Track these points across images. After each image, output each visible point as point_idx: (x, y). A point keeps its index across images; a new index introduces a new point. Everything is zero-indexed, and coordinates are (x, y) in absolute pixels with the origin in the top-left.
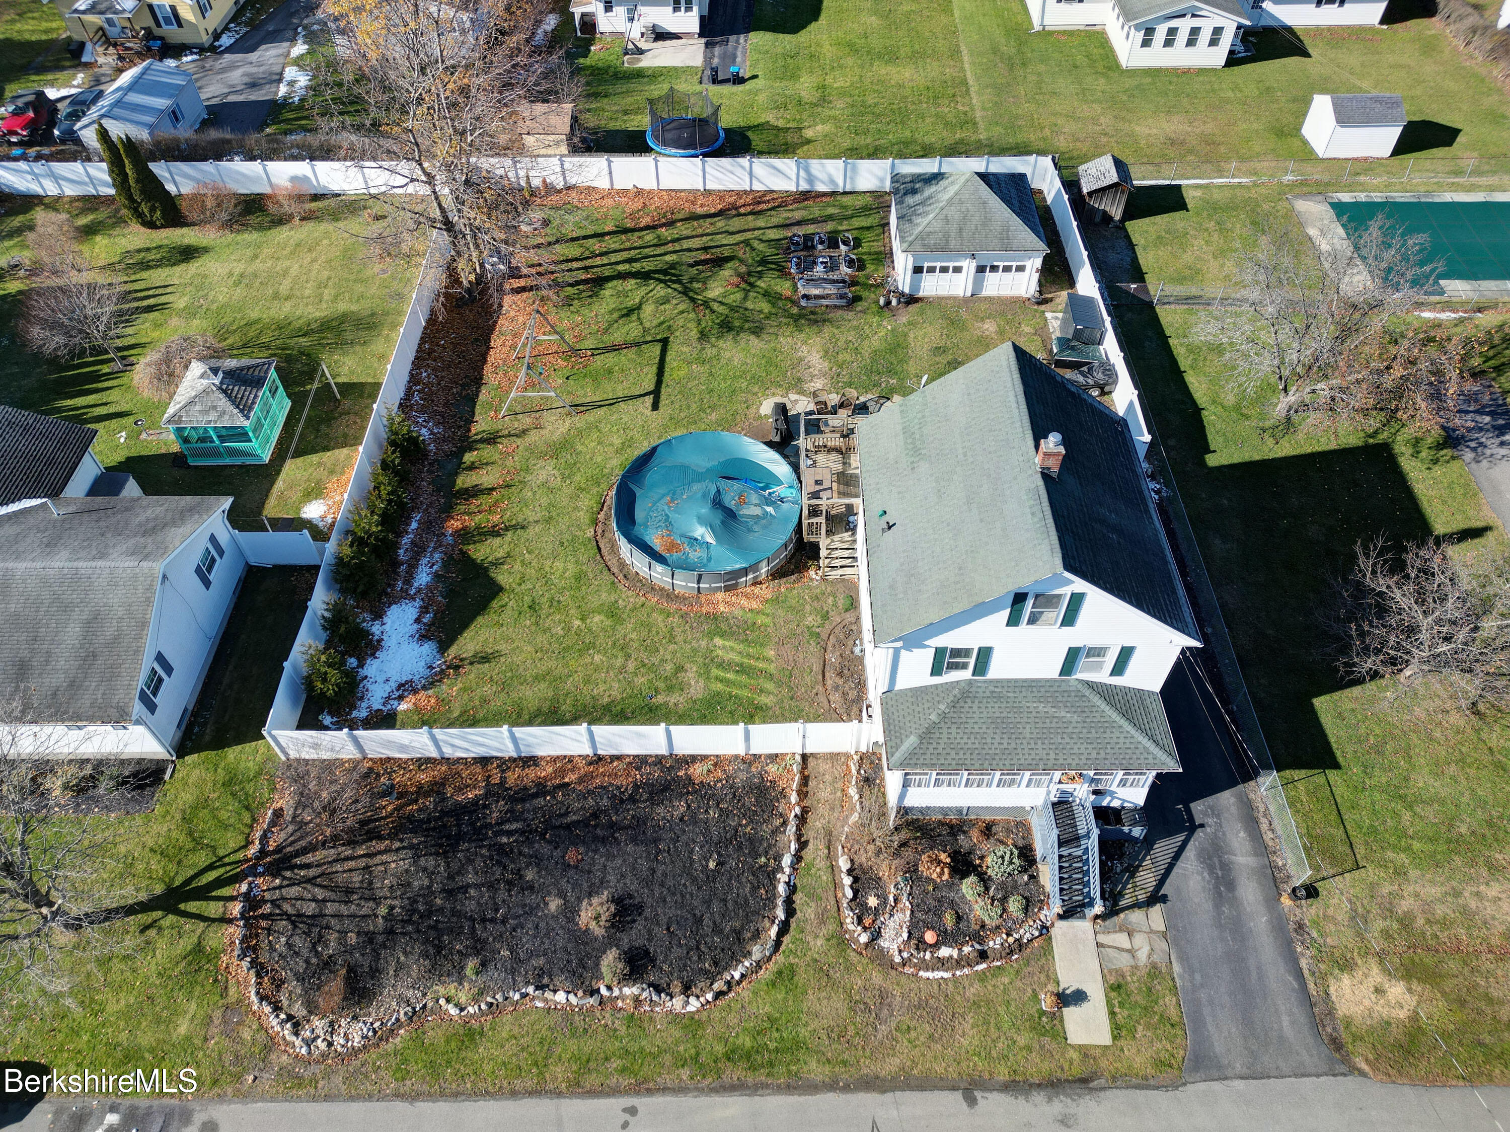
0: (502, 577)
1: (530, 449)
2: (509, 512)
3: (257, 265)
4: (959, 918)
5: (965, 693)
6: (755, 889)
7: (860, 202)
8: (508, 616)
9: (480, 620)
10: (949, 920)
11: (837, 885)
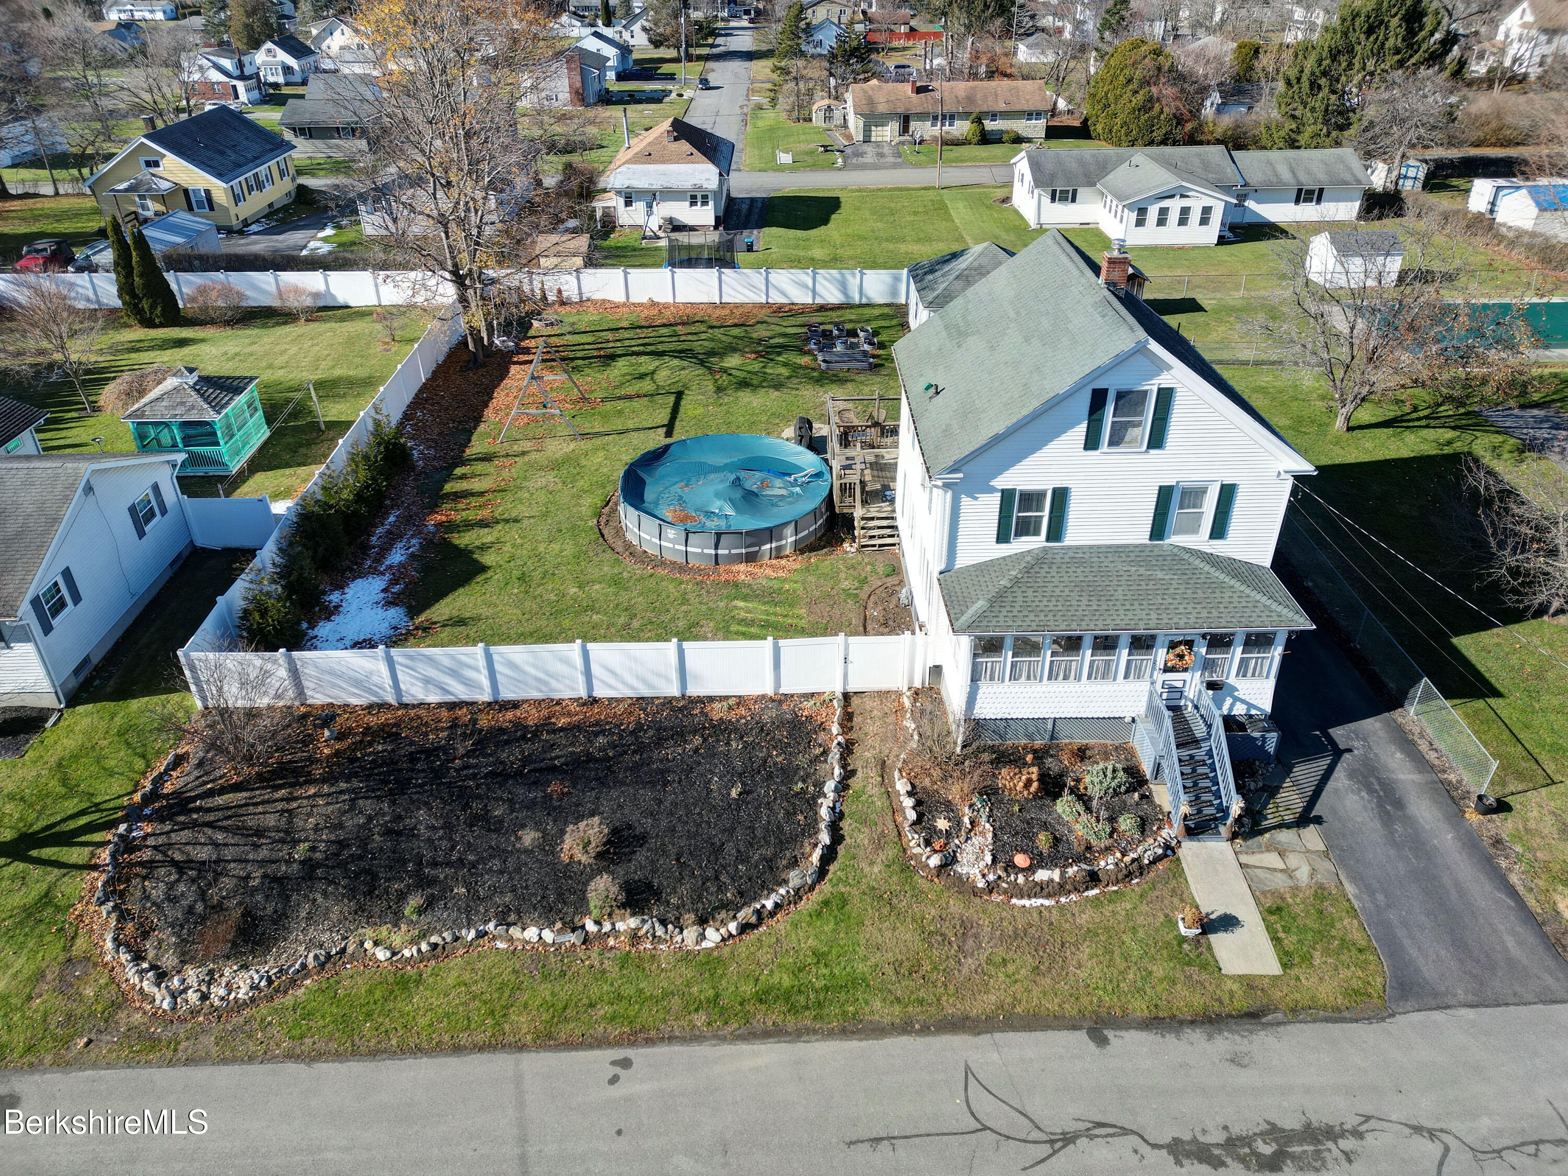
0: (487, 559)
1: (531, 465)
2: (503, 507)
4: (1057, 841)
5: (1040, 559)
6: (790, 815)
7: (877, 312)
8: (490, 587)
9: (461, 590)
10: (1043, 840)
11: (895, 810)
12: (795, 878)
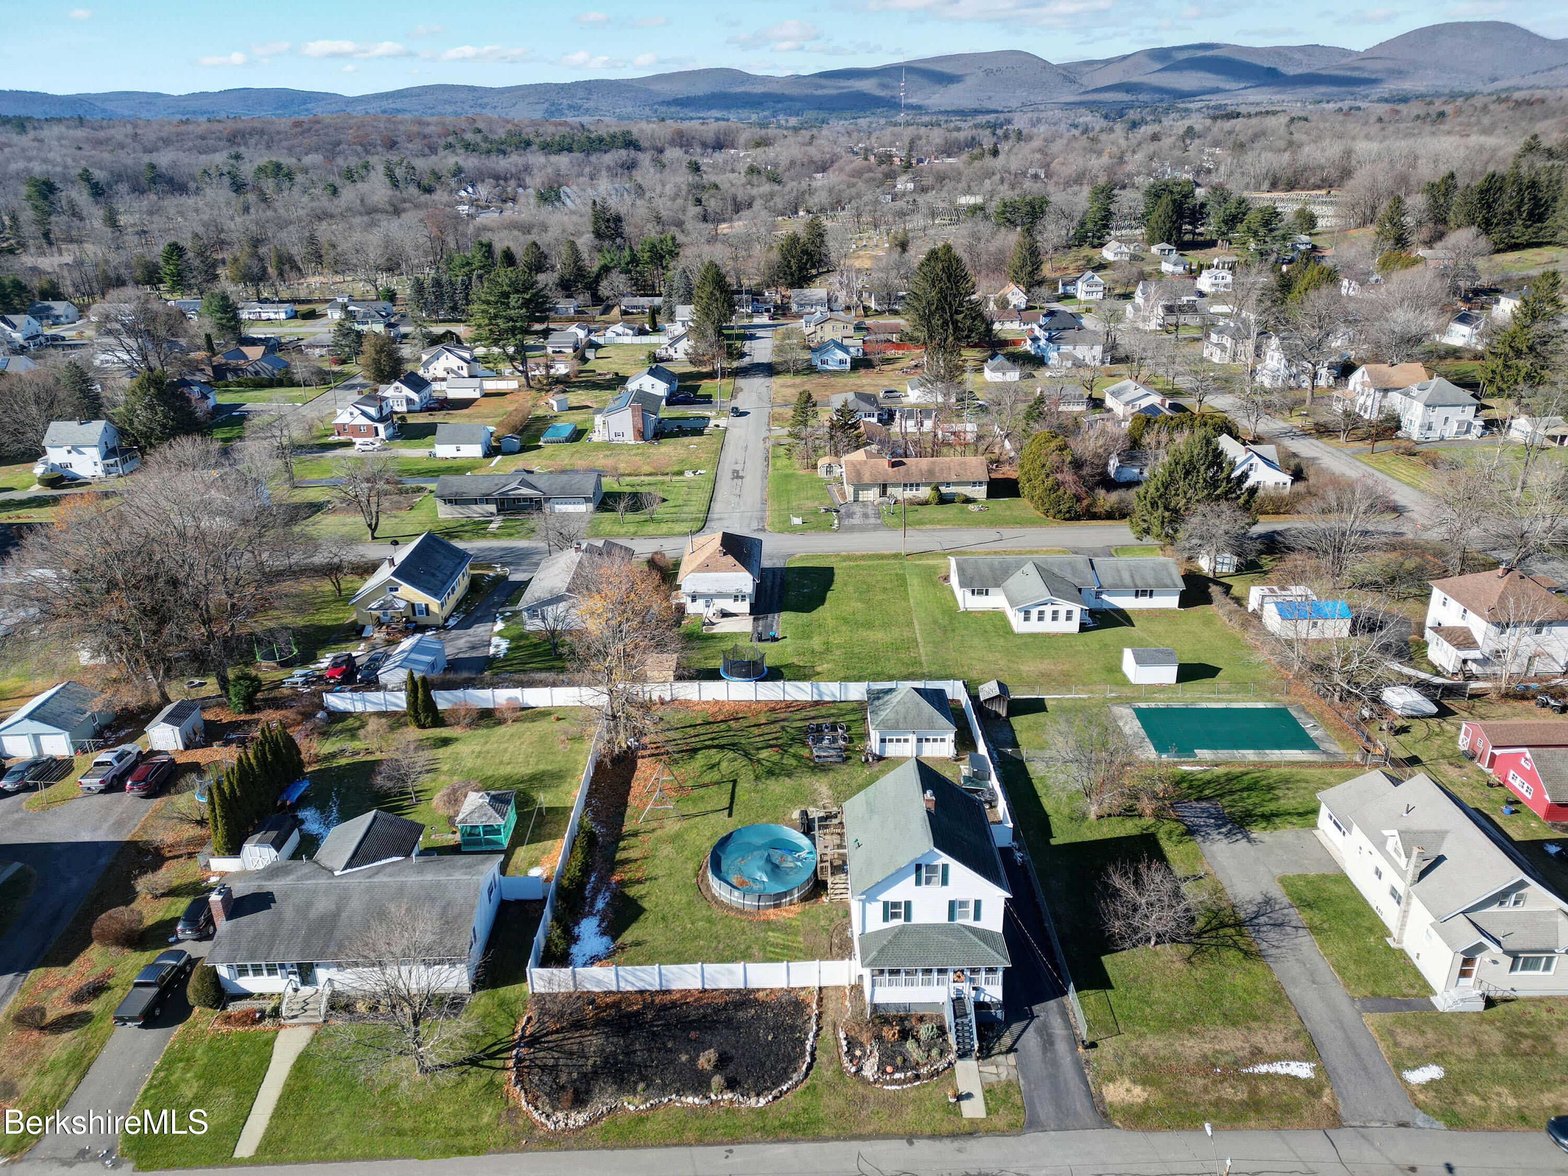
0: (645, 904)
1: (658, 839)
2: (647, 870)
3: (488, 747)
4: (905, 1060)
5: (901, 931)
6: (794, 1048)
7: (850, 706)
8: (649, 923)
9: (634, 925)
10: (899, 1060)
11: (839, 1046)
12: (795, 1077)
